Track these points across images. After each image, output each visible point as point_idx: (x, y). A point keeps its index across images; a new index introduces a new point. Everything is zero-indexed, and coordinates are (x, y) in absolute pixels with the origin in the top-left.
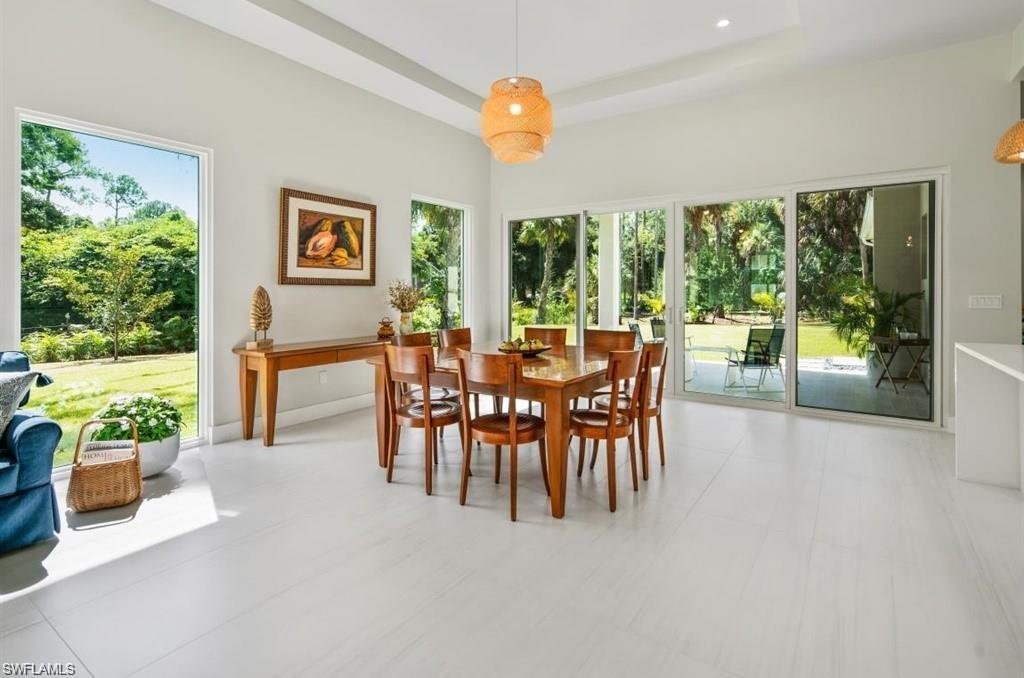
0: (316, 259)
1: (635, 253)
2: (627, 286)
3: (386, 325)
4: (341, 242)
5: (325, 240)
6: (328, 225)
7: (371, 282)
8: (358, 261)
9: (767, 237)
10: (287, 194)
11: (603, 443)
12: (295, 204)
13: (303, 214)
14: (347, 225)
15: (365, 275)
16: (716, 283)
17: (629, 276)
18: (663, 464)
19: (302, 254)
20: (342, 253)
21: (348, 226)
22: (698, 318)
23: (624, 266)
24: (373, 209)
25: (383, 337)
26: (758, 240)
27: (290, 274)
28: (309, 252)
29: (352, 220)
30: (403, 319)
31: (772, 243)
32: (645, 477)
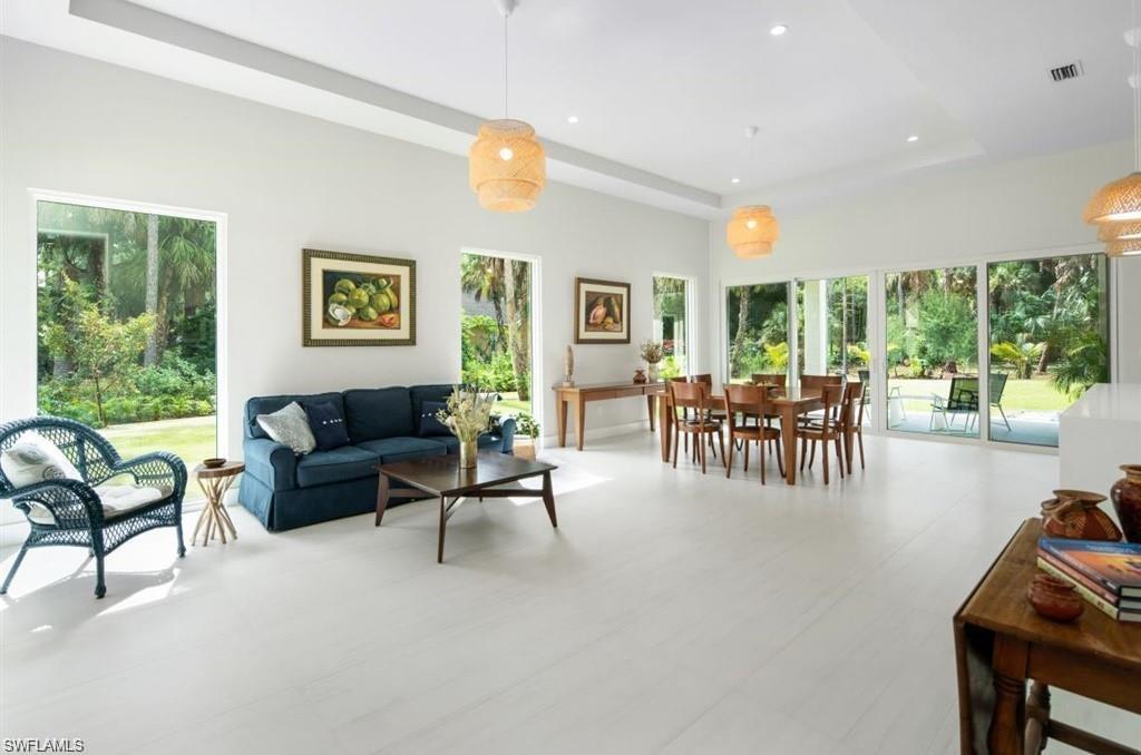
0: (595, 325)
1: (844, 299)
2: (835, 336)
3: (640, 373)
4: (609, 313)
5: (600, 311)
6: (601, 301)
7: (627, 341)
8: (619, 325)
9: (1017, 275)
10: (580, 281)
11: (819, 443)
12: (585, 287)
13: (588, 293)
14: (613, 299)
15: (623, 336)
16: (944, 332)
17: (836, 325)
18: (863, 467)
19: (587, 323)
20: (610, 320)
21: (613, 301)
22: (923, 372)
23: (831, 315)
24: (628, 286)
25: (637, 381)
26: (1003, 279)
27: (581, 337)
28: (591, 321)
29: (615, 295)
30: (650, 368)
31: (1024, 282)
32: (849, 472)
